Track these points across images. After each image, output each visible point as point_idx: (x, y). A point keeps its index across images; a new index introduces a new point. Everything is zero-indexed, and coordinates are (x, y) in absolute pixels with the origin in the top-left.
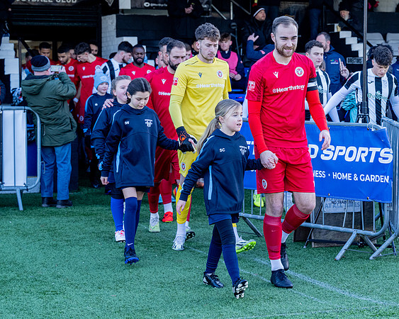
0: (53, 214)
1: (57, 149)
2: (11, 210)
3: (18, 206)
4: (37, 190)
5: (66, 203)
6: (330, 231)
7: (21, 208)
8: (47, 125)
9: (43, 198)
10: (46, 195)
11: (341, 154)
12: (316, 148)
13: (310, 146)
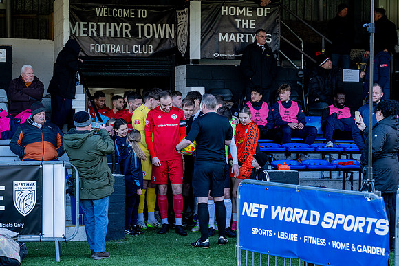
2: (48, 261)
5: (102, 254)
7: (58, 259)
11: (341, 222)
12: (317, 214)
13: (313, 212)
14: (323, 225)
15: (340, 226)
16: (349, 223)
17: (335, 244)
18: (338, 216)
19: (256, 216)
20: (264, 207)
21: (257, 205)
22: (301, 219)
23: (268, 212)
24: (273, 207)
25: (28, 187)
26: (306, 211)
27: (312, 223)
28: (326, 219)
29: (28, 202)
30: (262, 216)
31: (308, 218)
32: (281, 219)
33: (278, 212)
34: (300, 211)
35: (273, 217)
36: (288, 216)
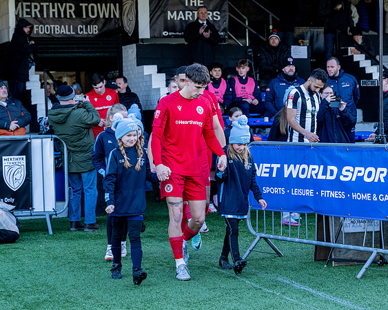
0: (81, 237)
1: (83, 175)
2: (41, 234)
3: (47, 230)
4: (64, 215)
5: (92, 227)
6: (350, 250)
7: (51, 232)
8: (73, 152)
9: (71, 222)
10: (73, 219)
11: (360, 174)
12: (335, 169)
13: (330, 168)
14: (342, 178)
15: (360, 179)
16: (370, 174)
17: (355, 196)
18: (357, 169)
19: (267, 175)
20: (276, 166)
21: (268, 165)
22: (317, 175)
23: (280, 171)
24: (286, 166)
25: (17, 161)
26: (322, 167)
27: (329, 177)
28: (344, 172)
29: (17, 176)
30: (274, 175)
31: (324, 173)
32: (294, 176)
33: (291, 170)
34: (316, 167)
35: (286, 175)
36: (303, 173)
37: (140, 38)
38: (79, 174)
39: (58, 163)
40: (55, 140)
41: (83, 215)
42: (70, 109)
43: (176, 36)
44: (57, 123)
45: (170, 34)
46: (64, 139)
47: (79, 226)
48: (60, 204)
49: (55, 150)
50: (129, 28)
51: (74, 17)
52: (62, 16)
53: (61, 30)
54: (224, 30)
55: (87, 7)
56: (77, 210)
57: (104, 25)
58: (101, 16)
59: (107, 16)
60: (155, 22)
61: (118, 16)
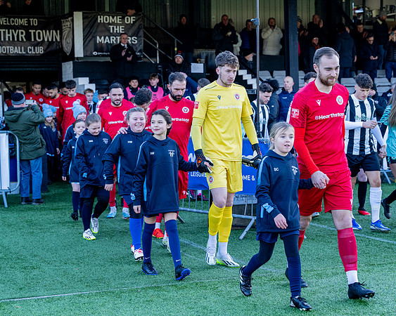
0: (29, 209)
8: (24, 144)
9: (22, 198)
10: (24, 196)
37: (76, 56)
38: (28, 161)
39: (12, 152)
40: (10, 135)
41: (31, 192)
42: (21, 111)
43: (103, 56)
44: (12, 121)
45: (99, 54)
46: (16, 134)
47: (29, 201)
48: (13, 183)
49: (10, 142)
50: (67, 49)
51: (25, 40)
52: (16, 40)
53: (15, 50)
54: (140, 51)
55: (35, 33)
56: (26, 189)
57: (48, 47)
58: (46, 40)
59: (50, 40)
60: (87, 45)
61: (58, 40)
